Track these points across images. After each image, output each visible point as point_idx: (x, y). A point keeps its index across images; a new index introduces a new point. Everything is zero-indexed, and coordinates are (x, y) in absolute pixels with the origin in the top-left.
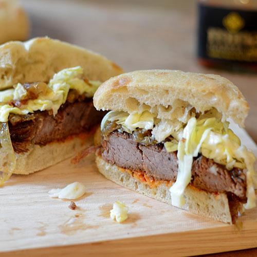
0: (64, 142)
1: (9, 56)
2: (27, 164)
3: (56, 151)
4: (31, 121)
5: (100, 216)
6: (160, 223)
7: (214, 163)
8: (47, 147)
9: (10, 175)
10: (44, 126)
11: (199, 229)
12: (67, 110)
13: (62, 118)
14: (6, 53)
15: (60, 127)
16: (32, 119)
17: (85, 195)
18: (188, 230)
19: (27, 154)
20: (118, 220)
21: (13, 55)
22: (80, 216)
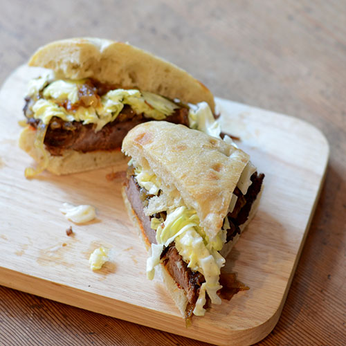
0: (111, 152)
1: (78, 54)
2: (61, 165)
3: (100, 158)
4: (70, 131)
5: (84, 253)
6: (127, 286)
7: (181, 259)
8: (88, 155)
9: (43, 168)
10: (86, 137)
11: (154, 309)
12: (118, 126)
13: (111, 131)
14: (77, 50)
15: (108, 139)
16: (72, 130)
17: (93, 221)
18: (143, 306)
19: (61, 158)
20: (92, 267)
21: (83, 54)
22: (68, 245)
